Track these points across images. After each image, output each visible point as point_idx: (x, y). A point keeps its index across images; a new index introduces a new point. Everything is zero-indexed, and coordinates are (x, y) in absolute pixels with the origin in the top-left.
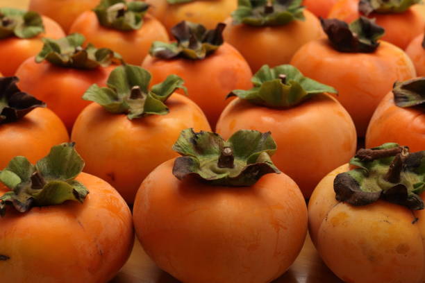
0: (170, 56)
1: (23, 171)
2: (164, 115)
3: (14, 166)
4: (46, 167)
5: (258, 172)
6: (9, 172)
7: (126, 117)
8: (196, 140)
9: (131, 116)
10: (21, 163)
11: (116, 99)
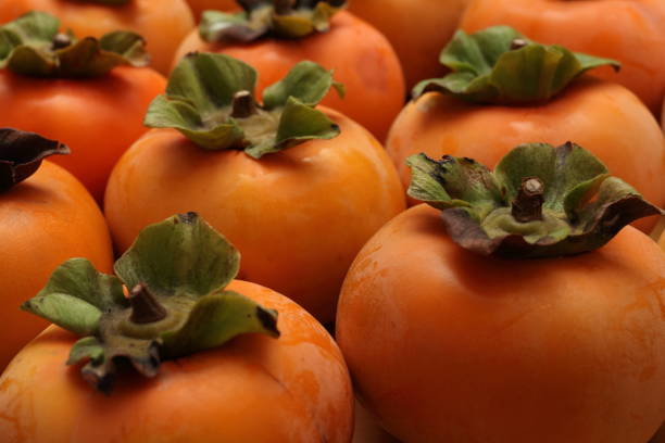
0: (250, 36)
1: (91, 289)
2: (330, 138)
3: (69, 280)
4: (135, 275)
5: (616, 218)
6: (63, 297)
7: (241, 155)
8: (442, 174)
9: (254, 152)
10: (83, 272)
11: (198, 123)
